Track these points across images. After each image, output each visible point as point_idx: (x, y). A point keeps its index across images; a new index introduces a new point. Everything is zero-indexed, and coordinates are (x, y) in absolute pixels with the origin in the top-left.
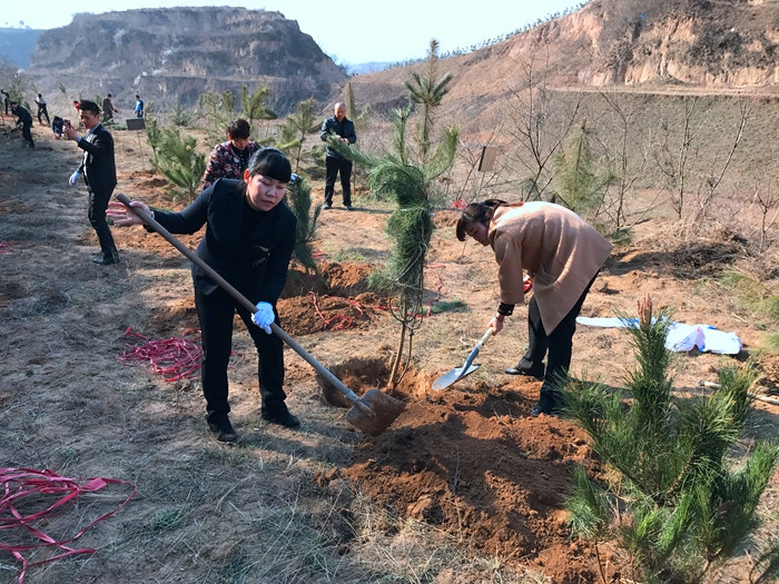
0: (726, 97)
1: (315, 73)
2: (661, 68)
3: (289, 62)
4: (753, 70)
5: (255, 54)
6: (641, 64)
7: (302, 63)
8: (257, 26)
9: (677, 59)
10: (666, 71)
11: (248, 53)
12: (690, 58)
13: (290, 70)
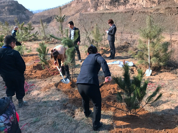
0: (118, 12)
1: (25, 14)
2: (104, 7)
3: (17, 11)
4: (122, 6)
5: (7, 10)
6: (100, 6)
7: (20, 11)
8: (6, 3)
9: (107, 5)
10: (105, 7)
11: (5, 10)
12: (110, 4)
13: (18, 13)
